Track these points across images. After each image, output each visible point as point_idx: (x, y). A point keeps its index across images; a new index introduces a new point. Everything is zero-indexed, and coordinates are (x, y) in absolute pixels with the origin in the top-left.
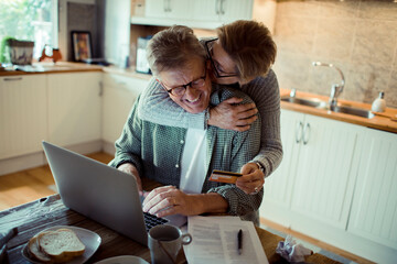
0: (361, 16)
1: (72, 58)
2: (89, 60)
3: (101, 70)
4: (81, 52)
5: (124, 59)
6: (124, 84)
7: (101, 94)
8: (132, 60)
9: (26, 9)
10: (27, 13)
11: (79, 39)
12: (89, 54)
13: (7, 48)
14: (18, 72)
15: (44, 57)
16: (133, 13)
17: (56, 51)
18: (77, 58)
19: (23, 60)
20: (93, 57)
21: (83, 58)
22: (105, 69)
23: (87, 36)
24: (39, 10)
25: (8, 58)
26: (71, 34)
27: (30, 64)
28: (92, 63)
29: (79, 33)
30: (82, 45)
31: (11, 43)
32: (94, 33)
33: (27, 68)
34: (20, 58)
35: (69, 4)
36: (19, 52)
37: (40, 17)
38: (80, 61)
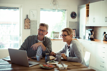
13: (53, 34)
16: (86, 23)
19: (56, 37)
20: (76, 36)
23: (75, 30)
25: (53, 36)
27: (58, 38)
28: (75, 38)
34: (56, 36)
35: (70, 22)
36: (55, 35)
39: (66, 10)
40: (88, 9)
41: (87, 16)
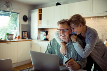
0: (97, 21)
1: (23, 38)
2: (27, 38)
3: (31, 40)
4: (25, 36)
5: (37, 37)
6: (37, 43)
7: (31, 47)
8: (39, 37)
9: (9, 27)
10: (10, 28)
11: (24, 33)
12: (27, 37)
13: (7, 36)
14: (10, 41)
15: (16, 38)
16: (38, 26)
17: (19, 36)
18: (24, 38)
19: (11, 39)
20: (28, 37)
21: (26, 38)
22: (32, 40)
23: (26, 32)
24: (13, 27)
26: (23, 32)
28: (28, 39)
29: (24, 31)
30: (25, 34)
31: (8, 34)
32: (28, 32)
33: (12, 41)
34: (10, 38)
35: (22, 25)
36: (10, 37)
37: (13, 29)
38: (25, 39)
39: (18, 13)
40: (40, 13)
41: (39, 19)
